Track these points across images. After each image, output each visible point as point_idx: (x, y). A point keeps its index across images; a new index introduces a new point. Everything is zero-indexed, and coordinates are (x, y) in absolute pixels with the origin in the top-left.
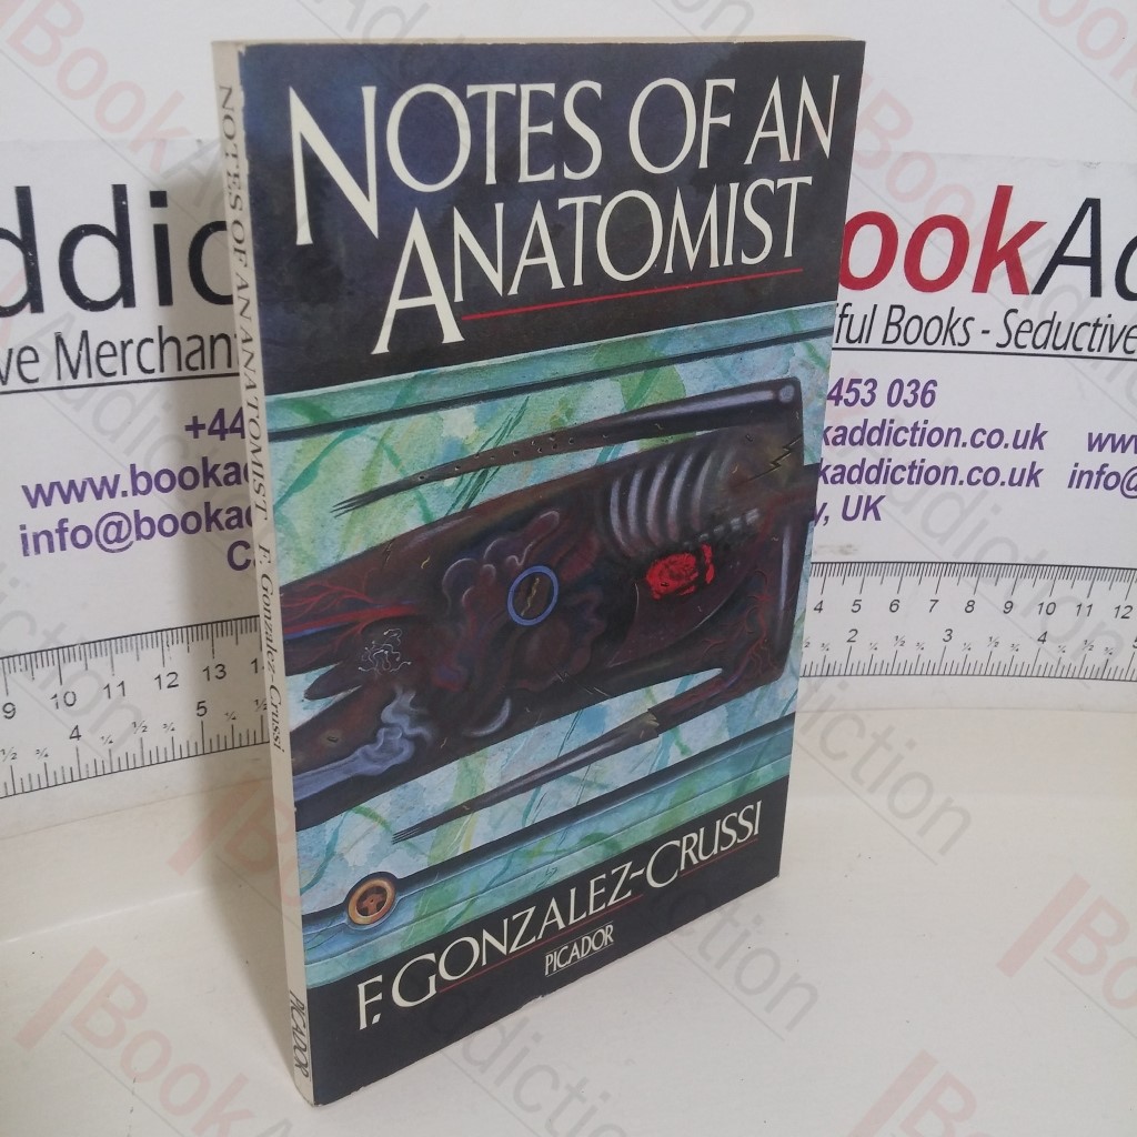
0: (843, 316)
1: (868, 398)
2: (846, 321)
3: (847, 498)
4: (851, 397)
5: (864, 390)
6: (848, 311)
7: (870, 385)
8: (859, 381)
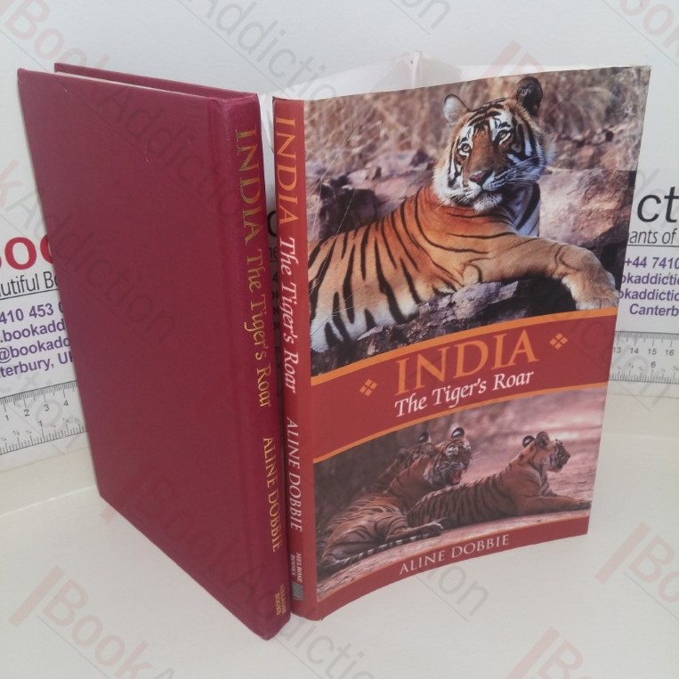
0: (22, 281)
1: (50, 312)
2: (24, 283)
3: (59, 355)
4: (41, 313)
5: (47, 309)
6: (23, 278)
7: (49, 306)
8: (42, 306)
